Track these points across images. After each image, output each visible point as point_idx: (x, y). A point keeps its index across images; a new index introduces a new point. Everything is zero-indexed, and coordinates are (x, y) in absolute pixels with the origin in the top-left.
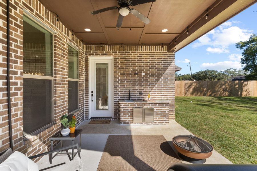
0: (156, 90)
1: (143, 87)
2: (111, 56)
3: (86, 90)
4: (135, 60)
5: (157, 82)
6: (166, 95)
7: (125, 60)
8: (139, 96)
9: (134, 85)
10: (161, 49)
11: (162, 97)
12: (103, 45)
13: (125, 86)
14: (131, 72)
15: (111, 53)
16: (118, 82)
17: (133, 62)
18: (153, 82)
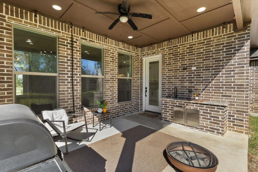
0: (212, 87)
1: (193, 84)
2: (160, 54)
3: (140, 86)
4: (184, 53)
5: (215, 77)
6: (230, 96)
7: (173, 55)
8: (189, 94)
9: (182, 81)
10: (223, 31)
11: (223, 99)
12: (153, 45)
13: (172, 83)
14: (179, 67)
15: (160, 51)
16: (166, 79)
17: (181, 56)
18: (208, 77)
